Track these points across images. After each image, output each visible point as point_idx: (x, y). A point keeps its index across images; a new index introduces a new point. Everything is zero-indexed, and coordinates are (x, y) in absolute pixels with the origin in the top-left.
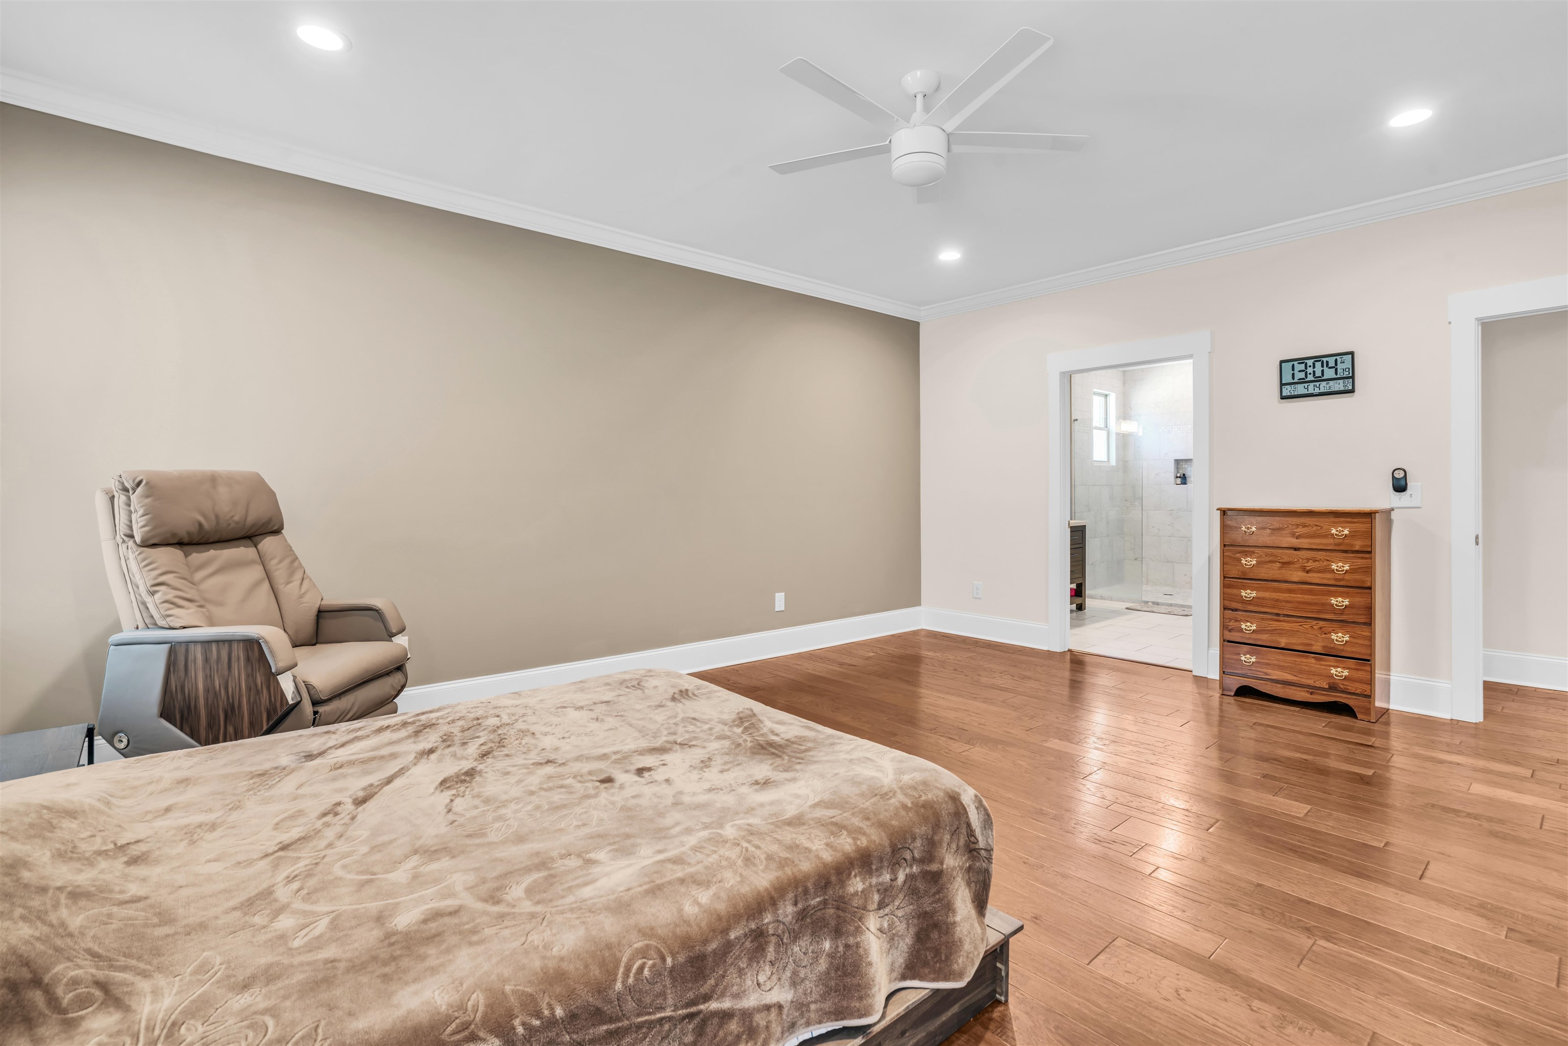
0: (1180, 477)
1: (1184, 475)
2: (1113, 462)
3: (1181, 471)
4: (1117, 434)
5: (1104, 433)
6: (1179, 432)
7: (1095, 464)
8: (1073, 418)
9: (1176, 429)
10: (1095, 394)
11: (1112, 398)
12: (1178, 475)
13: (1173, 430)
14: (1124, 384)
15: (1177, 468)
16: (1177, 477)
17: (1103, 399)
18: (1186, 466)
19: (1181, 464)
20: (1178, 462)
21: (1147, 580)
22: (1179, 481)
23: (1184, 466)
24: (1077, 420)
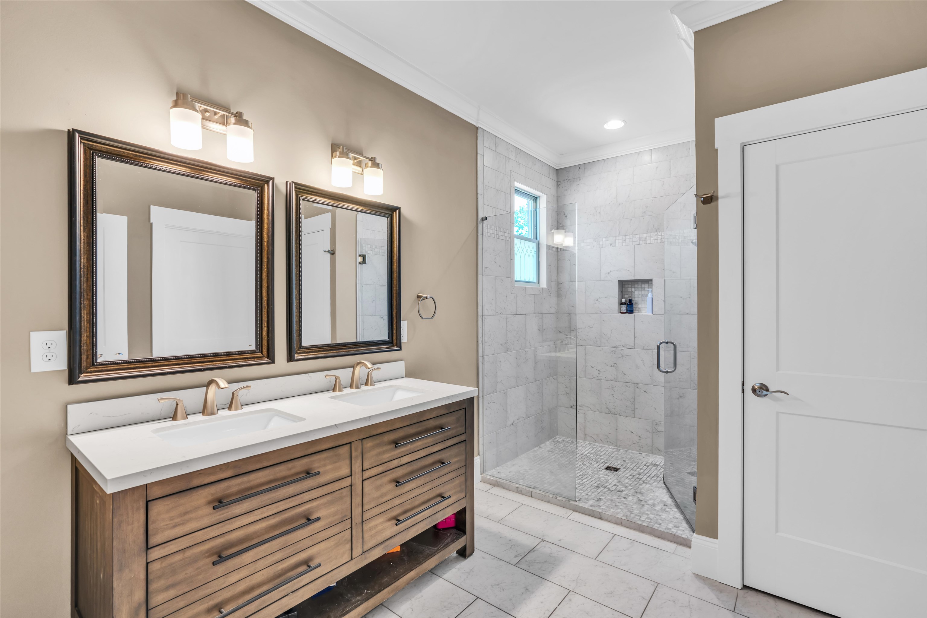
0: (625, 304)
1: (630, 301)
2: (544, 283)
3: (626, 296)
4: (549, 247)
5: (532, 247)
6: (624, 244)
7: (517, 285)
8: (481, 215)
9: (621, 241)
10: (517, 191)
11: (543, 203)
12: (623, 301)
13: (617, 241)
14: (558, 185)
15: (622, 292)
16: (622, 304)
17: (531, 202)
18: (633, 289)
19: (627, 286)
20: (623, 284)
21: (585, 435)
22: (624, 308)
23: (630, 289)
24: (486, 218)
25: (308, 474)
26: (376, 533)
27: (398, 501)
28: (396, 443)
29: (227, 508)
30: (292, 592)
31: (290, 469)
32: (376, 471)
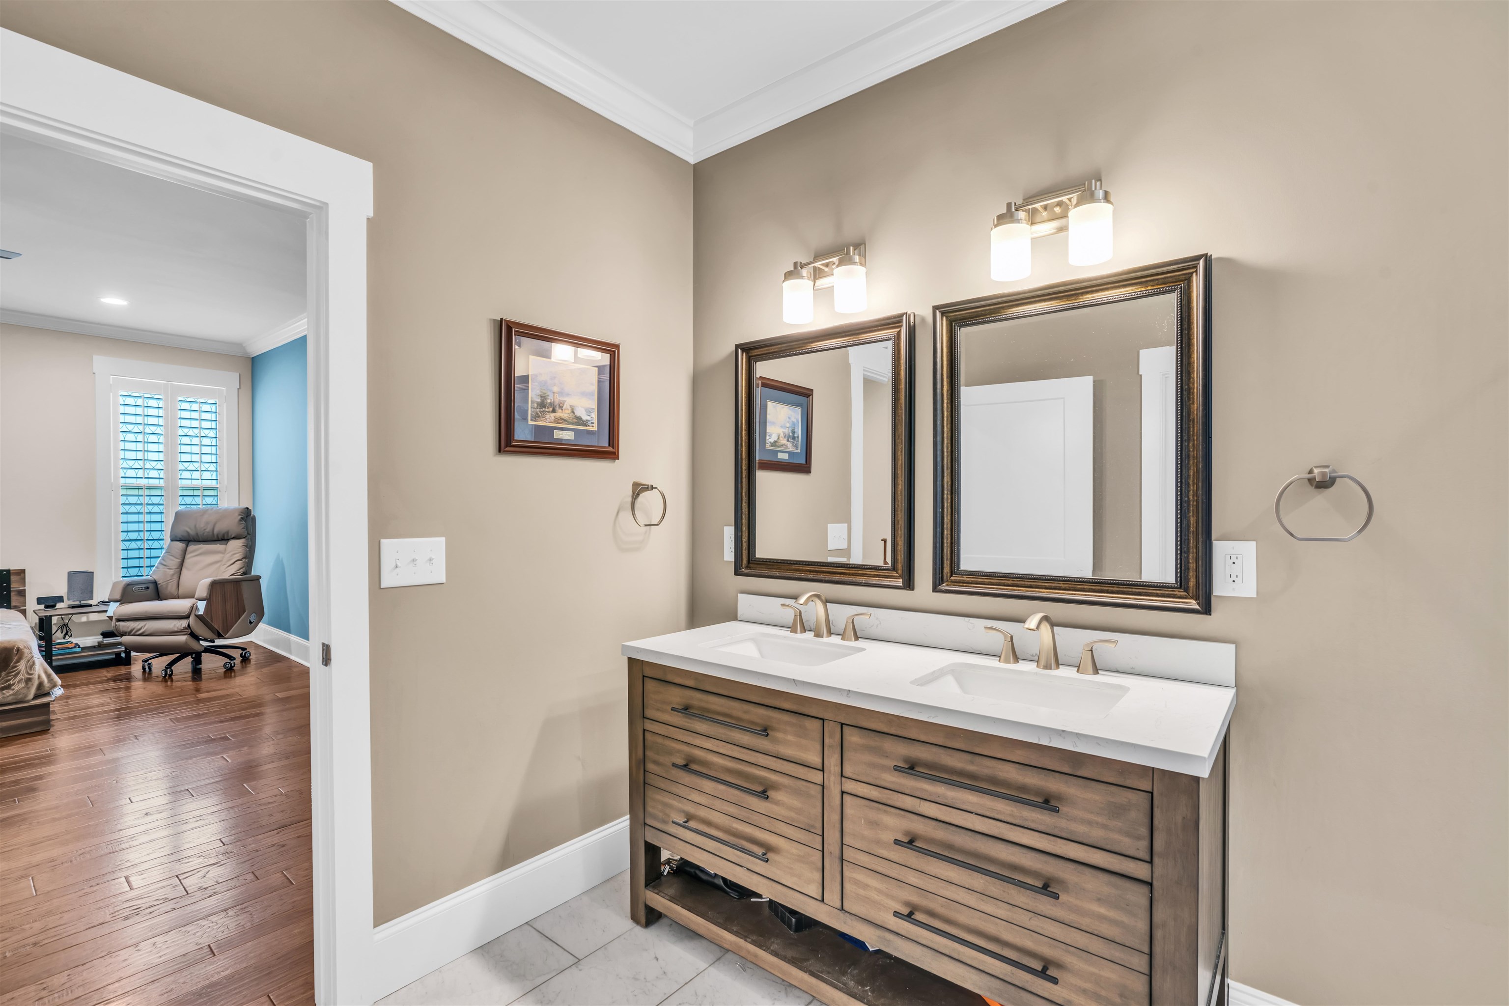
25: (765, 731)
26: (866, 898)
27: (914, 879)
28: (911, 767)
29: (691, 719)
30: (748, 869)
31: (745, 712)
32: (865, 791)
